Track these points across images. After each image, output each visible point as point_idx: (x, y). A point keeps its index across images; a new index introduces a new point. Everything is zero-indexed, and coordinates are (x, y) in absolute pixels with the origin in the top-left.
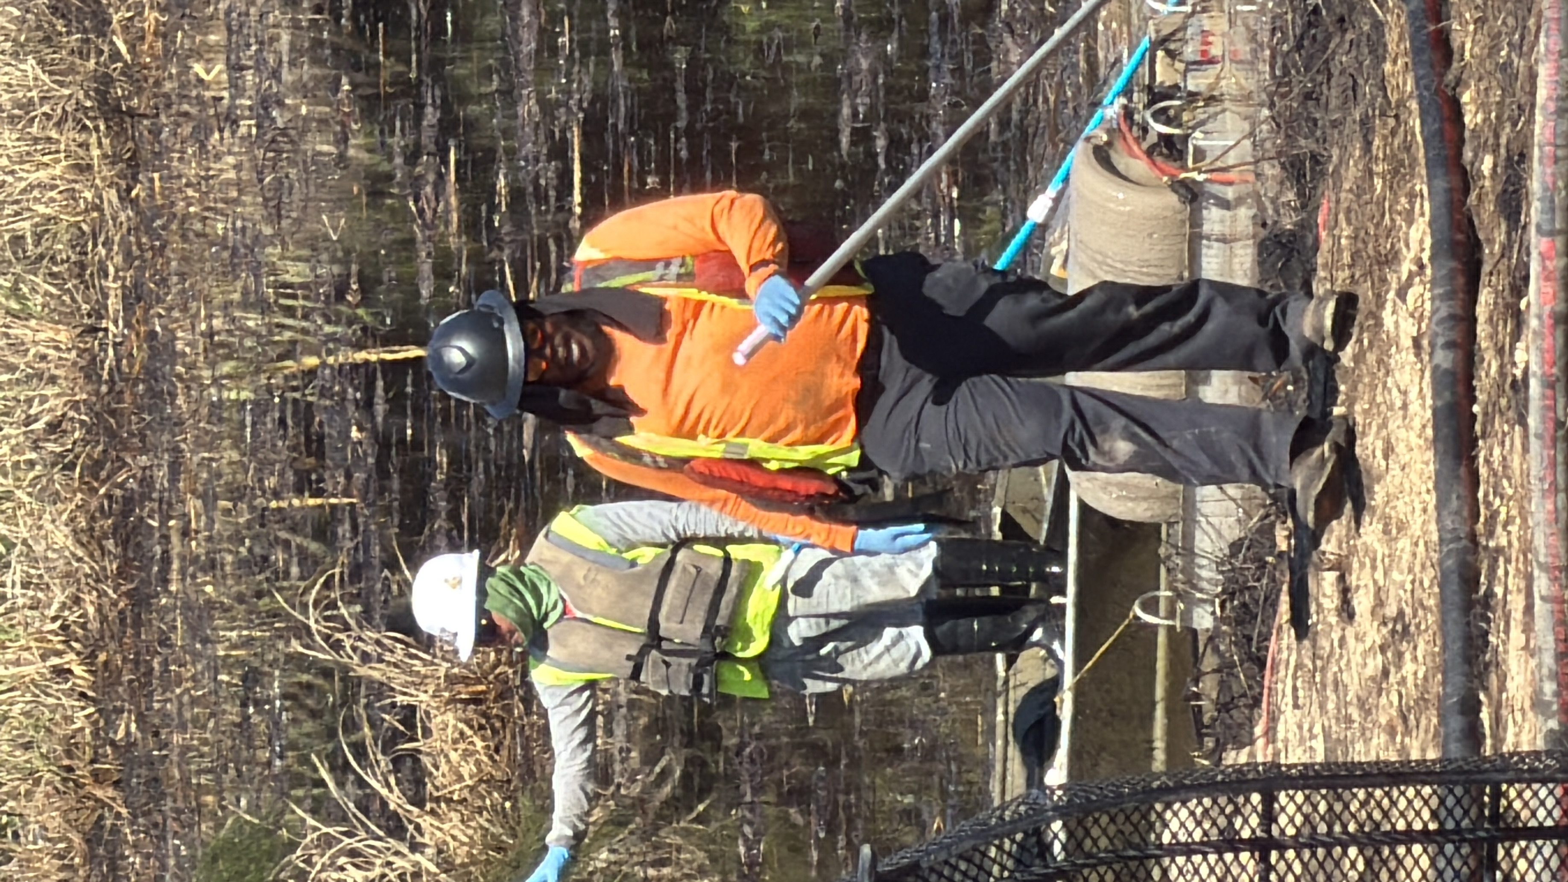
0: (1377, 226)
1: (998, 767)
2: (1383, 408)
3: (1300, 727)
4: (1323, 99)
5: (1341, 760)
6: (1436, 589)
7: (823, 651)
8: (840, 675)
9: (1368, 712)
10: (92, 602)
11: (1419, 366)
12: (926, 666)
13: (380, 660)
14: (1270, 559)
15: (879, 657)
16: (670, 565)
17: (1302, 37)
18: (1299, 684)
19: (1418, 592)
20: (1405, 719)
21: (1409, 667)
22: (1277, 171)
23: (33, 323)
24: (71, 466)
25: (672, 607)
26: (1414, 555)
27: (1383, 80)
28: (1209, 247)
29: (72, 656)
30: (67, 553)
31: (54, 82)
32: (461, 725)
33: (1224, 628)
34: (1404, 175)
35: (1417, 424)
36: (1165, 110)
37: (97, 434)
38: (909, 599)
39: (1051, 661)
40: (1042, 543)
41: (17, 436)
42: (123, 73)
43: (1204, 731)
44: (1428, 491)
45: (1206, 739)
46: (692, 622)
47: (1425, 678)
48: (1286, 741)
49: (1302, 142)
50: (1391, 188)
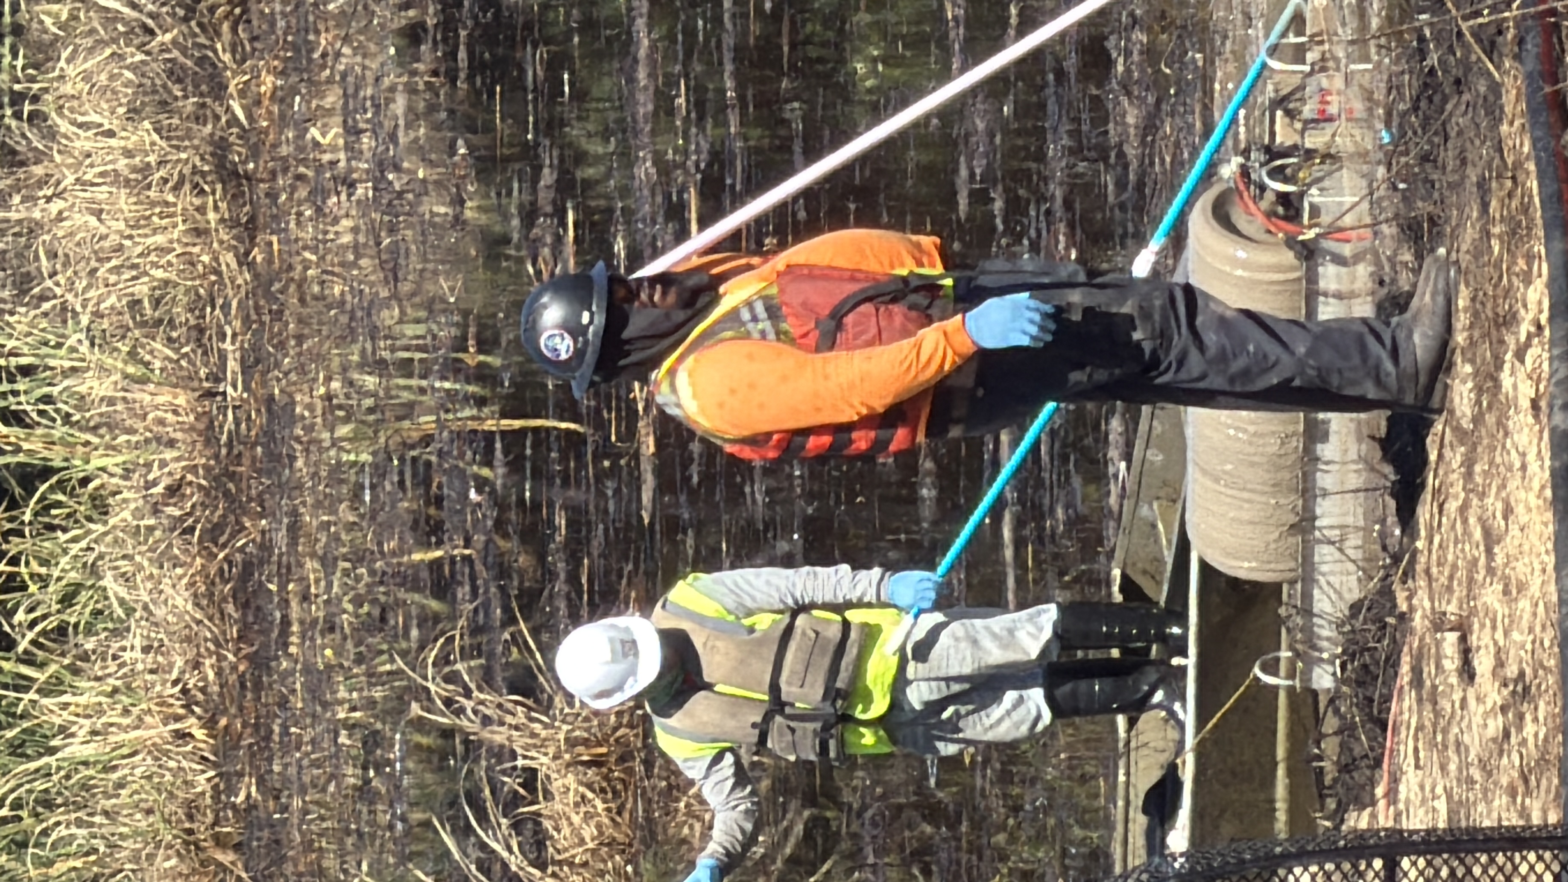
0: (1496, 286)
1: (1120, 828)
2: (1502, 469)
3: (1422, 787)
4: (1440, 164)
5: (1463, 824)
6: (1556, 649)
7: (945, 715)
8: (961, 735)
9: (1490, 774)
10: (212, 666)
11: (1537, 427)
12: (1046, 729)
13: (502, 723)
14: (1391, 620)
15: (1000, 721)
16: (788, 631)
17: (1418, 99)
18: (1420, 745)
19: (1538, 651)
20: (1526, 781)
21: (1529, 729)
22: (1394, 230)
23: (151, 387)
24: (191, 530)
25: (792, 672)
26: (1535, 614)
27: (1500, 142)
28: (1326, 304)
29: (193, 720)
30: (187, 618)
31: (171, 146)
32: (581, 789)
33: (1345, 689)
34: (1521, 237)
35: (1536, 486)
36: (1283, 168)
37: (216, 497)
38: (1030, 662)
39: (1172, 722)
40: (1162, 603)
41: (135, 500)
42: (240, 137)
43: (1326, 792)
44: (1547, 552)
45: (1329, 800)
46: (812, 686)
47: (1546, 739)
48: (1408, 802)
49: (1420, 204)
50: (1508, 250)
